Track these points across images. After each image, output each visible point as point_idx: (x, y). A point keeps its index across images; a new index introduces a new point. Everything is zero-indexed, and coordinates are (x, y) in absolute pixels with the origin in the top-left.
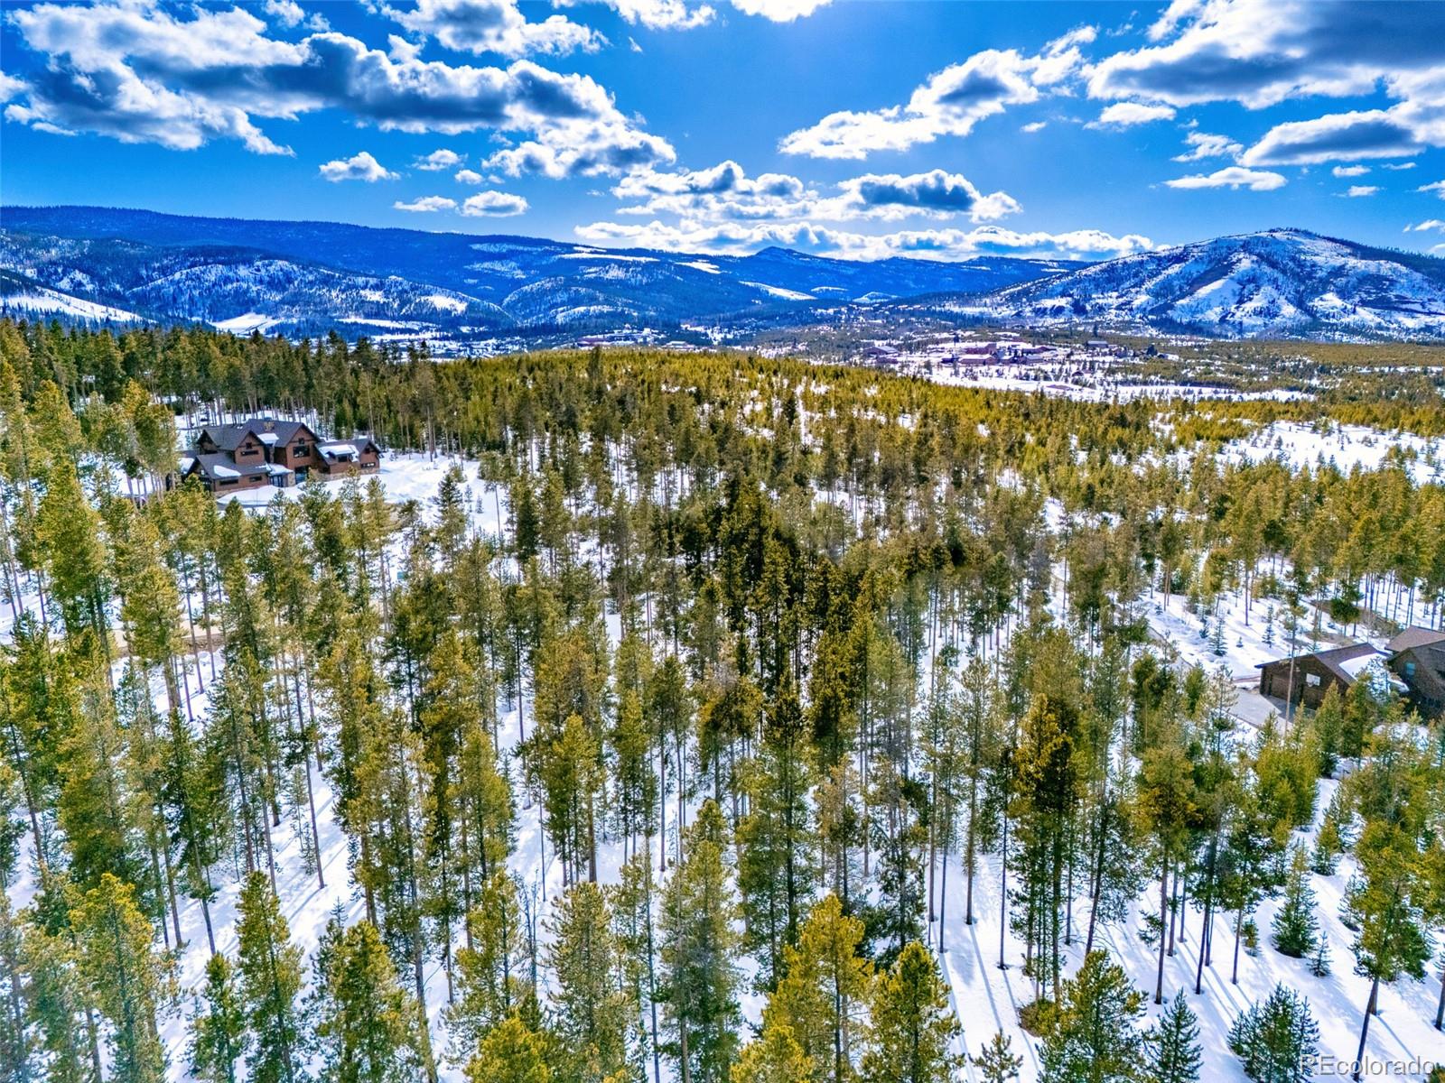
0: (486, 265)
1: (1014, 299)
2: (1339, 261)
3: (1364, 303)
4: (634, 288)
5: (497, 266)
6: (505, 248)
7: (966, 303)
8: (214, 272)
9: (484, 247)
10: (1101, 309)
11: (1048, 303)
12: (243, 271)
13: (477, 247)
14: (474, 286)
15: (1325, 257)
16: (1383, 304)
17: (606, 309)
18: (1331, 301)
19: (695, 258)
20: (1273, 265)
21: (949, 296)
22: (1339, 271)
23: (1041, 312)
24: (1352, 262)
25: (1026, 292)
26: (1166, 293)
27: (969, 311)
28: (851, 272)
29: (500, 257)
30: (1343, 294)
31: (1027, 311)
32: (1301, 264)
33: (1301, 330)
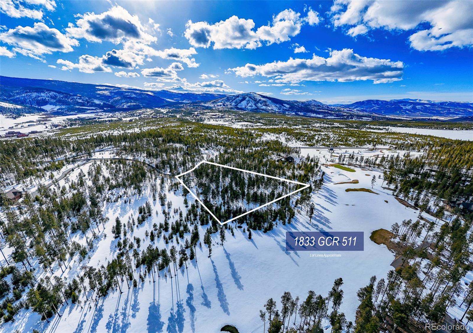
0: (101, 92)
1: (213, 103)
2: (260, 98)
3: (264, 105)
4: (138, 99)
5: (104, 92)
6: (104, 88)
7: (205, 104)
8: (34, 95)
9: (99, 88)
10: (227, 105)
11: (219, 104)
12: (42, 94)
13: (97, 87)
14: (99, 97)
15: (259, 98)
16: (266, 105)
17: (135, 104)
18: (259, 105)
19: (148, 91)
20: (251, 98)
21: (202, 102)
22: (260, 100)
23: (218, 105)
24: (262, 98)
25: (215, 102)
26: (237, 103)
27: (206, 105)
28: (180, 95)
29: (104, 90)
30: (261, 104)
31: (216, 105)
32: (255, 98)
33: (255, 109)
